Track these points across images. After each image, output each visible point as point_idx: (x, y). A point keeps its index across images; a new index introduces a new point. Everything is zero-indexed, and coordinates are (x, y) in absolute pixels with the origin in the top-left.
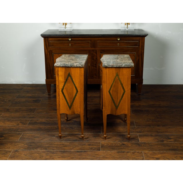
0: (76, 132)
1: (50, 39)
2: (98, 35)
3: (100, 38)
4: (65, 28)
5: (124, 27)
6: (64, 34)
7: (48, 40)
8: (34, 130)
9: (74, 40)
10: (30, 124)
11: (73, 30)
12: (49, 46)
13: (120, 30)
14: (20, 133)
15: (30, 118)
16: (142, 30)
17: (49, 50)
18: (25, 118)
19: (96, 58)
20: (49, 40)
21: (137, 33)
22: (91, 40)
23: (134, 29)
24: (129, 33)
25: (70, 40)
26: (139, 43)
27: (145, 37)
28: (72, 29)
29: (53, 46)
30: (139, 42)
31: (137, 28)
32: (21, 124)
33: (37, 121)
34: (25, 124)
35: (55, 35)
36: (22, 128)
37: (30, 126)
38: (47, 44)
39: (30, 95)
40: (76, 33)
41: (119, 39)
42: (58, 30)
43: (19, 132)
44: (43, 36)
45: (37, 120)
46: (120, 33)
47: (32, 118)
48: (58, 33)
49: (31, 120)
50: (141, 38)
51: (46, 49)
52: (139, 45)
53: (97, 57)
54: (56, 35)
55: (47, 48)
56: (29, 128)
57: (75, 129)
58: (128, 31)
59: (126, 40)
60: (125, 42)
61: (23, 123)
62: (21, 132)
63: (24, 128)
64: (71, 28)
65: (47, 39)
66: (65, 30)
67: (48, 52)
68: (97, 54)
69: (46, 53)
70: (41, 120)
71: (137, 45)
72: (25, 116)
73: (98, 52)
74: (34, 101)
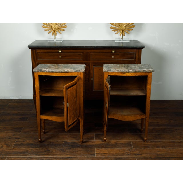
0: (67, 155)
1: (38, 51)
2: (91, 46)
3: (93, 50)
4: (55, 38)
5: (119, 38)
6: (53, 45)
7: (36, 52)
8: (21, 153)
9: (64, 52)
10: (16, 145)
11: (63, 41)
12: (37, 58)
13: (114, 41)
14: (5, 156)
15: (16, 138)
16: (138, 42)
18: (10, 138)
19: (89, 72)
20: (37, 51)
21: (132, 45)
22: (83, 53)
23: (130, 41)
24: (124, 45)
25: (60, 52)
26: (135, 56)
27: (142, 49)
28: (62, 40)
29: (41, 58)
30: (136, 54)
31: (132, 40)
32: (5, 146)
33: (24, 143)
34: (10, 146)
35: (43, 46)
36: (6, 150)
37: (16, 148)
38: (35, 56)
40: (66, 44)
41: (113, 52)
42: (47, 40)
43: (3, 155)
44: (30, 47)
45: (24, 141)
46: (114, 45)
47: (18, 138)
48: (47, 45)
49: (17, 141)
50: (137, 50)
51: (33, 61)
52: (135, 58)
53: (89, 70)
54: (45, 47)
55: (35, 61)
56: (14, 151)
57: (66, 151)
58: (123, 42)
59: (121, 53)
60: (120, 55)
61: (8, 145)
63: (9, 151)
64: (61, 38)
65: (34, 50)
66: (55, 41)
68: (89, 67)
69: (34, 66)
70: (28, 141)
71: (133, 58)
72: (10, 136)
73: (91, 65)
74: (20, 118)
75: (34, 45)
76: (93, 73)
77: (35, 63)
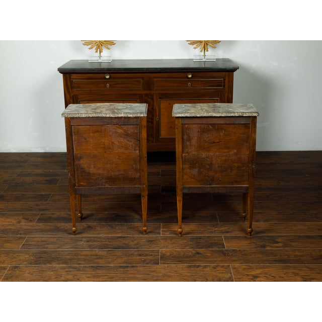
0: (119, 233)
1: (74, 76)
2: (156, 68)
3: (158, 75)
4: (100, 57)
5: (200, 56)
6: (97, 67)
7: (70, 78)
8: (47, 231)
9: (114, 78)
10: (40, 220)
11: (113, 60)
12: (72, 88)
13: (193, 59)
14: (23, 236)
15: (40, 210)
16: (229, 61)
17: (72, 95)
18: (31, 210)
19: (153, 108)
20: (72, 77)
21: (221, 66)
22: (143, 78)
23: (216, 59)
24: (207, 66)
25: (108, 77)
26: (224, 83)
27: (235, 71)
28: (111, 59)
29: (78, 87)
30: (224, 80)
31: (221, 57)
32: (24, 220)
33: (52, 216)
34: (31, 221)
35: (81, 69)
36: (25, 227)
37: (40, 224)
38: (69, 84)
39: (40, 171)
40: (118, 66)
41: (190, 76)
42: (88, 60)
43: (20, 234)
44: (61, 71)
45: (53, 214)
46: (192, 66)
47: (43, 210)
48: (88, 67)
49: (42, 214)
50: (227, 73)
51: (67, 93)
52: (224, 86)
53: (153, 105)
54: (85, 69)
55: (69, 91)
56: (38, 228)
57: (117, 228)
58: (205, 61)
59: (202, 77)
60: (201, 81)
61: (27, 219)
62: (24, 234)
63: (29, 228)
64: (110, 57)
65: (68, 76)
66: (99, 61)
67: (70, 97)
68: (153, 100)
69: (68, 100)
70: (58, 213)
71: (221, 86)
72: (32, 207)
73: (155, 98)
74: (47, 180)
75: (67, 67)
76: (160, 109)
77: (70, 95)
